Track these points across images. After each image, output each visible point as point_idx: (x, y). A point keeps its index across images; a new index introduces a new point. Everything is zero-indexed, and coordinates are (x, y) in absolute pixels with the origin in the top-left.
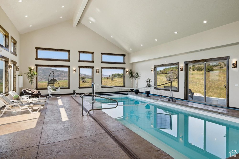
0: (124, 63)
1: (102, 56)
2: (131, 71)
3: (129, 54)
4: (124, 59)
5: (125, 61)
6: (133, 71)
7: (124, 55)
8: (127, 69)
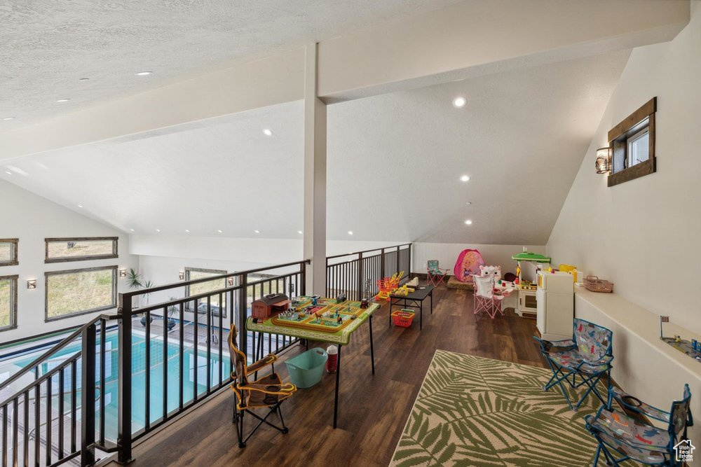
0: (115, 256)
1: (47, 245)
2: (132, 272)
3: (127, 235)
4: (115, 247)
5: (117, 251)
6: (138, 272)
7: (115, 239)
8: (122, 269)
